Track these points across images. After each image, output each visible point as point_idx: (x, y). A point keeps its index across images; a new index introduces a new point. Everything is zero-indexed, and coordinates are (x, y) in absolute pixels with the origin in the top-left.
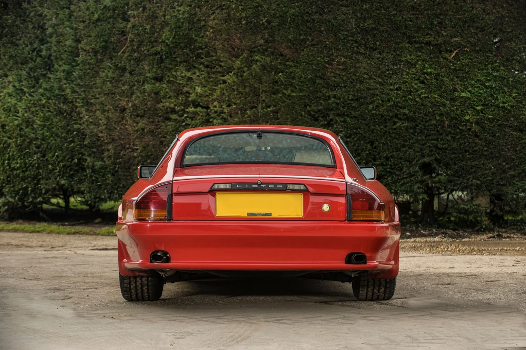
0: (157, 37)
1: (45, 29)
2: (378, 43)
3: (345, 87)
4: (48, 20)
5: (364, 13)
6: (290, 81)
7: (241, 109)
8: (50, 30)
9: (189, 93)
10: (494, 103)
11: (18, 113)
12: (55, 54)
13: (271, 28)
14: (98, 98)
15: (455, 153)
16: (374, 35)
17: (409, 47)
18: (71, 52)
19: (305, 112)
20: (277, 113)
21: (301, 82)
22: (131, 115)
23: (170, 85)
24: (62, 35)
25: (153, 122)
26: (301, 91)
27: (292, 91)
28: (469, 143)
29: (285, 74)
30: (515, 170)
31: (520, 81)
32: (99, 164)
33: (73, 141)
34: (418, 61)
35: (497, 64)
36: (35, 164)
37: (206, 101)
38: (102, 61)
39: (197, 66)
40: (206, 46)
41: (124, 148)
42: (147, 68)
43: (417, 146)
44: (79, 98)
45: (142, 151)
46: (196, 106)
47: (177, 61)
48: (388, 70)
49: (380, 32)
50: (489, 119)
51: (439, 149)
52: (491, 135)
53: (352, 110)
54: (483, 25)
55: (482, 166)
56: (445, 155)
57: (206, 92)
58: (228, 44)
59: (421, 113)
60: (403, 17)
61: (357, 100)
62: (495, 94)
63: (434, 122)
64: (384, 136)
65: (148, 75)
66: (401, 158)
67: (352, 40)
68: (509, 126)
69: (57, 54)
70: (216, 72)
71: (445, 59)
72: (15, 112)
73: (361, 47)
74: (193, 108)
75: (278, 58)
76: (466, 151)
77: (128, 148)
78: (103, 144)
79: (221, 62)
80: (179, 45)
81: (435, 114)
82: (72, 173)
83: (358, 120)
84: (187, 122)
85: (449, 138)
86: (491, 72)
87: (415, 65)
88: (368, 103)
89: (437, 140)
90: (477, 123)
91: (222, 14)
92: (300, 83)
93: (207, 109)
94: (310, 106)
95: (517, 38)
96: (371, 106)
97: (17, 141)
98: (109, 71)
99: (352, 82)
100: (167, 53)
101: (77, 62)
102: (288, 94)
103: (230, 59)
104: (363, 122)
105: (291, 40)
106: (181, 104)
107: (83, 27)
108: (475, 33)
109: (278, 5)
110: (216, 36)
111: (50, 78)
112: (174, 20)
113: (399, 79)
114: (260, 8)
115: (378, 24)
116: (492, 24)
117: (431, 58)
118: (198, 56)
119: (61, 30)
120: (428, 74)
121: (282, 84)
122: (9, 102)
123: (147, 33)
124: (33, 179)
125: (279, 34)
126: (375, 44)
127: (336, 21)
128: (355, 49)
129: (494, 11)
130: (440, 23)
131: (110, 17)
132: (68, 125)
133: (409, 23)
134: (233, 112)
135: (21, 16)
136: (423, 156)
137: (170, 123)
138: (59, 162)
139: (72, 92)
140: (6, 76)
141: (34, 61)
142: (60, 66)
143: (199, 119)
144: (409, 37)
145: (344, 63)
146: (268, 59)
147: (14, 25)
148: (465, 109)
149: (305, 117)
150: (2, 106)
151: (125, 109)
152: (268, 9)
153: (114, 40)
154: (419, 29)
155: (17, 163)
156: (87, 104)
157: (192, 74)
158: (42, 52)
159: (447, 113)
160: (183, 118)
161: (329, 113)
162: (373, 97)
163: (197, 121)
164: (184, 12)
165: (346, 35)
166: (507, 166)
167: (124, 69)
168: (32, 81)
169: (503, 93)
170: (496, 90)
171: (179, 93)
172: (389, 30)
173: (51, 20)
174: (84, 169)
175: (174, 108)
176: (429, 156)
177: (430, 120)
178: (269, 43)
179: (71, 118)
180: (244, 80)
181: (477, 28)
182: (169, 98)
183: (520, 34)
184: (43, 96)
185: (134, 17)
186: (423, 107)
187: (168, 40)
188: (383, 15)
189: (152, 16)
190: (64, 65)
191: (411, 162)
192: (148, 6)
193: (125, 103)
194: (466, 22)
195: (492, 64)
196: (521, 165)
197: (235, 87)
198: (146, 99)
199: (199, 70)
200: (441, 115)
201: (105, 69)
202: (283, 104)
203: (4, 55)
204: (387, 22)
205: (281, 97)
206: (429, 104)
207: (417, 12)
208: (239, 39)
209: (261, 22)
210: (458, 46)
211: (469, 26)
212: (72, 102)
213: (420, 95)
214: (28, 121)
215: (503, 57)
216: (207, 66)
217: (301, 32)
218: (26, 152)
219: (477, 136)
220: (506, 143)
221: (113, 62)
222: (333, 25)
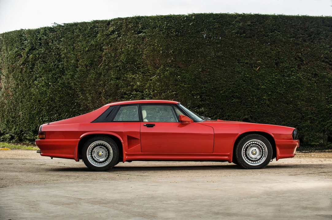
0: (118, 59)
1: (60, 55)
2: (224, 63)
3: (210, 83)
4: (62, 51)
5: (218, 49)
6: (183, 80)
7: (159, 93)
8: (63, 56)
9: (134, 85)
10: (276, 91)
11: (47, 94)
12: (66, 67)
13: (175, 55)
14: (88, 88)
15: (259, 114)
16: (223, 59)
17: (238, 64)
18: (74, 66)
19: (191, 94)
20: (177, 94)
22: (104, 96)
23: (124, 81)
24: (69, 58)
25: (115, 99)
26: (189, 84)
27: (184, 84)
28: (265, 109)
29: (181, 76)
30: (285, 122)
33: (74, 108)
34: (242, 71)
35: (277, 73)
36: (56, 119)
37: (142, 89)
38: (90, 70)
39: (137, 72)
40: (142, 63)
42: (112, 73)
43: (242, 111)
44: (78, 88)
46: (137, 91)
47: (127, 70)
48: (229, 75)
49: (225, 57)
50: (274, 98)
51: (252, 112)
52: (275, 105)
53: (213, 93)
54: (271, 55)
55: (270, 120)
56: (255, 115)
57: (142, 84)
58: (153, 62)
59: (244, 95)
60: (235, 51)
61: (215, 89)
62: (276, 87)
63: (250, 99)
64: (227, 106)
65: (113, 76)
66: (235, 116)
67: (213, 61)
70: (147, 75)
71: (254, 70)
72: (46, 94)
73: (217, 64)
74: (135, 92)
75: (178, 69)
76: (264, 113)
78: (89, 109)
79: (150, 70)
80: (129, 63)
81: (250, 96)
83: (216, 98)
84: (132, 99)
85: (256, 107)
86: (274, 76)
87: (241, 73)
88: (220, 90)
89: (251, 108)
90: (269, 100)
91: (151, 48)
92: (188, 81)
93: (142, 93)
94: (193, 92)
95: (286, 62)
96: (221, 92)
97: (47, 108)
98: (93, 75)
99: (213, 81)
100: (123, 67)
101: (77, 70)
102: (182, 86)
103: (154, 69)
104: (218, 99)
105: (184, 61)
106: (129, 90)
107: (80, 54)
108: (267, 59)
109: (178, 44)
110: (147, 59)
111: (63, 78)
112: (126, 51)
113: (234, 79)
114: (169, 46)
115: (224, 54)
116: (275, 55)
117: (248, 70)
118: (138, 68)
119: (69, 56)
120: (246, 77)
122: (42, 90)
123: (113, 57)
125: (178, 58)
126: (223, 63)
127: (205, 52)
128: (214, 65)
129: (275, 49)
130: (252, 54)
131: (94, 50)
132: (72, 100)
133: (238, 54)
134: (155, 94)
135: (48, 49)
136: (245, 115)
139: (74, 85)
140: (41, 77)
141: (55, 70)
142: (68, 72)
143: (138, 97)
144: (238, 60)
145: (209, 72)
146: (173, 69)
147: (45, 53)
148: (263, 94)
150: (39, 91)
151: (101, 93)
152: (173, 46)
153: (96, 60)
154: (242, 56)
155: (46, 118)
156: (82, 90)
157: (135, 76)
158: (59, 66)
159: (255, 95)
160: (130, 97)
162: (222, 88)
164: (131, 47)
165: (210, 58)
166: (281, 120)
167: (101, 74)
168: (54, 79)
169: (280, 86)
170: (277, 85)
171: (128, 85)
172: (229, 57)
173: (64, 50)
175: (125, 92)
176: (247, 115)
177: (248, 98)
178: (174, 62)
179: (74, 97)
180: (161, 79)
181: (268, 57)
182: (123, 87)
183: (287, 60)
184: (60, 87)
185: (106, 49)
186: (245, 93)
187: (123, 60)
188: (226, 50)
189: (115, 49)
190: (70, 72)
191: (239, 118)
192: (113, 44)
193: (101, 90)
194: (263, 54)
195: (275, 73)
196: (287, 119)
197: (156, 83)
198: (112, 88)
199: (139, 74)
200: (253, 96)
201: (91, 74)
202: (180, 91)
203: (40, 67)
204: (228, 53)
205: (179, 87)
206: (247, 91)
207: (242, 49)
208: (159, 60)
209: (170, 52)
210: (260, 64)
211: (264, 56)
212: (74, 89)
213: (243, 87)
214: (52, 99)
215: (279, 70)
216: (143, 73)
217: (189, 57)
218: (51, 114)
219: (268, 106)
220: (281, 109)
221: (95, 70)
222: (204, 54)
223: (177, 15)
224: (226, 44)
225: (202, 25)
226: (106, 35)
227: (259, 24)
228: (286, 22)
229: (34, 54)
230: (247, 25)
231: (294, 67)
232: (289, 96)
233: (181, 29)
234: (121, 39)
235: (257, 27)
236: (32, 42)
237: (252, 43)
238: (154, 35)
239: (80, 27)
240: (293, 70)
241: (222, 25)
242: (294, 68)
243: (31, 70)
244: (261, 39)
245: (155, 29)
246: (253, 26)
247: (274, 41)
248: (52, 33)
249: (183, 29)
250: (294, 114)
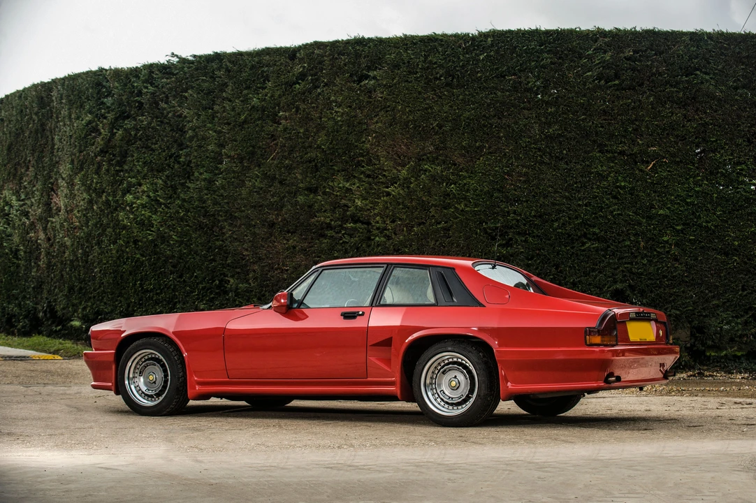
0: (312, 142)
1: (185, 132)
2: (565, 152)
3: (527, 201)
4: (189, 122)
5: (549, 117)
6: (464, 195)
7: (406, 226)
8: (190, 133)
9: (348, 207)
10: (696, 222)
11: (153, 227)
12: (195, 160)
13: (443, 133)
14: (244, 211)
15: (652, 279)
17: (600, 156)
18: (214, 158)
19: (480, 229)
21: (477, 195)
22: (281, 231)
23: (326, 197)
24: (203, 139)
25: (306, 239)
26: (476, 205)
27: (466, 205)
28: (668, 267)
29: (458, 185)
30: (719, 299)
31: (725, 198)
32: (242, 286)
33: (214, 260)
34: (610, 173)
35: (699, 178)
36: (171, 285)
37: (367, 216)
38: (249, 168)
39: (356, 175)
40: (368, 153)
41: (273, 268)
42: (300, 177)
43: (609, 271)
44: (221, 211)
45: (292, 273)
46: (355, 222)
47: (334, 169)
48: (576, 183)
49: (567, 139)
50: (690, 240)
51: (634, 274)
52: (693, 258)
53: (534, 228)
54: (684, 133)
55: (682, 294)
56: (640, 281)
57: (367, 205)
58: (393, 151)
59: (613, 233)
60: (593, 123)
61: (540, 216)
62: (698, 212)
63: (628, 243)
64: (571, 258)
65: (301, 185)
66: (590, 284)
67: (535, 148)
68: (713, 249)
69: (197, 161)
70: (379, 182)
71: (641, 170)
72: (150, 226)
73: (546, 156)
74: (352, 224)
75: (451, 167)
76: (665, 277)
77: (276, 269)
78: (249, 264)
79: (385, 171)
80: (337, 152)
81: (629, 234)
82: (212, 296)
83: (541, 240)
84: (344, 239)
85: (645, 261)
86: (692, 186)
87: (607, 178)
88: (552, 221)
89: (631, 263)
90: (677, 245)
91: (387, 116)
92: (474, 196)
93: (368, 225)
94: (487, 223)
95: (722, 149)
96: (556, 224)
97: (151, 259)
98: (256, 181)
99: (534, 196)
100: (323, 161)
101: (220, 169)
102: (461, 208)
103: (395, 168)
104: (548, 242)
105: (465, 147)
106: (339, 219)
107: (228, 130)
108: (675, 142)
109: (451, 107)
110: (379, 142)
111: (189, 188)
112: (331, 123)
113: (589, 194)
114: (430, 111)
115: (565, 130)
116: (694, 132)
117: (625, 169)
118: (359, 164)
119: (202, 133)
120: (620, 187)
121: (455, 198)
122: (142, 215)
123: (301, 137)
124: (169, 303)
125: (451, 140)
126: (561, 152)
127: (517, 126)
128: (539, 158)
129: (696, 117)
130: (636, 130)
131: (259, 119)
132: (209, 242)
133: (601, 129)
134: (398, 229)
135: (157, 117)
136: (615, 282)
137: (326, 241)
138: (198, 284)
139: (214, 204)
140: (140, 185)
141: (172, 168)
142: (201, 174)
144: (600, 145)
145: (526, 174)
146: (439, 168)
147: (149, 128)
148: (663, 229)
149: (480, 235)
150: (135, 219)
151: (274, 224)
152: (439, 111)
153: (263, 145)
154: (612, 136)
155: (150, 284)
156: (231, 217)
157: (351, 185)
158: (181, 158)
159: (643, 233)
160: (340, 235)
161: (508, 231)
162: (559, 214)
163: (357, 239)
164: (343, 114)
165: (529, 142)
166: (710, 294)
167: (273, 178)
168: (169, 191)
169: (706, 210)
170: (699, 207)
171: (335, 206)
172: (578, 137)
173: (192, 121)
174: (226, 293)
175: (330, 223)
176: (622, 282)
177: (624, 240)
178: (441, 150)
179: (212, 234)
180: (411, 192)
181: (677, 136)
182: (325, 211)
183: (726, 144)
184: (181, 208)
185: (286, 118)
186: (615, 226)
187: (324, 145)
188: (570, 119)
189: (307, 118)
190: (205, 173)
191: (601, 289)
192: (302, 106)
193: (274, 217)
194: (664, 129)
195: (694, 178)
196: (726, 293)
197: (400, 201)
198: (298, 213)
199: (360, 180)
200: (636, 235)
201: (252, 178)
202: (455, 221)
203: (138, 161)
204: (575, 128)
205: (453, 212)
206: (623, 223)
207: (610, 117)
208: (406, 145)
209: (431, 127)
210: (656, 156)
211: (668, 134)
212: (213, 215)
213: (612, 212)
214: (164, 237)
215: (706, 170)
216: (369, 176)
217: (477, 138)
218: (161, 273)
219: (676, 260)
220: (709, 268)
221: (261, 169)
222: (513, 130)
223: (451, 36)
224: (569, 106)
225: (512, 59)
226: (286, 83)
227: (656, 54)
228: (726, 49)
229: (125, 129)
230: (625, 57)
231: (745, 162)
232: (731, 236)
233: (458, 70)
234: (320, 94)
235: (650, 63)
236: (122, 99)
237: (638, 103)
238: (395, 84)
239: (228, 64)
240: (741, 170)
241: (560, 58)
242: (743, 166)
243: (118, 168)
244: (661, 91)
245: (399, 69)
246: (640, 61)
247: (694, 98)
248: (167, 79)
249: (463, 69)
250: (744, 279)
